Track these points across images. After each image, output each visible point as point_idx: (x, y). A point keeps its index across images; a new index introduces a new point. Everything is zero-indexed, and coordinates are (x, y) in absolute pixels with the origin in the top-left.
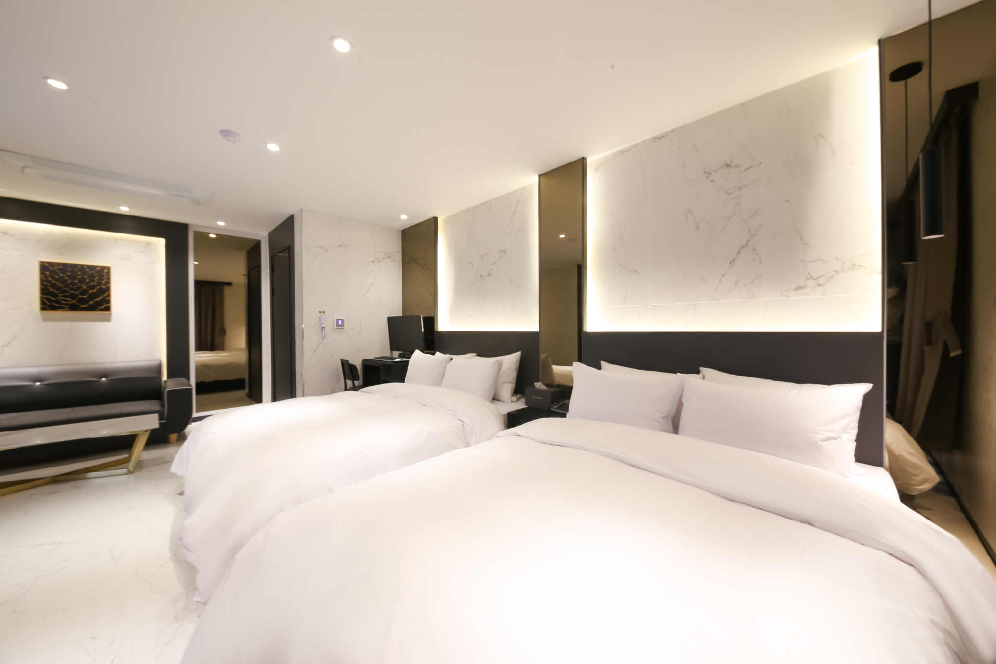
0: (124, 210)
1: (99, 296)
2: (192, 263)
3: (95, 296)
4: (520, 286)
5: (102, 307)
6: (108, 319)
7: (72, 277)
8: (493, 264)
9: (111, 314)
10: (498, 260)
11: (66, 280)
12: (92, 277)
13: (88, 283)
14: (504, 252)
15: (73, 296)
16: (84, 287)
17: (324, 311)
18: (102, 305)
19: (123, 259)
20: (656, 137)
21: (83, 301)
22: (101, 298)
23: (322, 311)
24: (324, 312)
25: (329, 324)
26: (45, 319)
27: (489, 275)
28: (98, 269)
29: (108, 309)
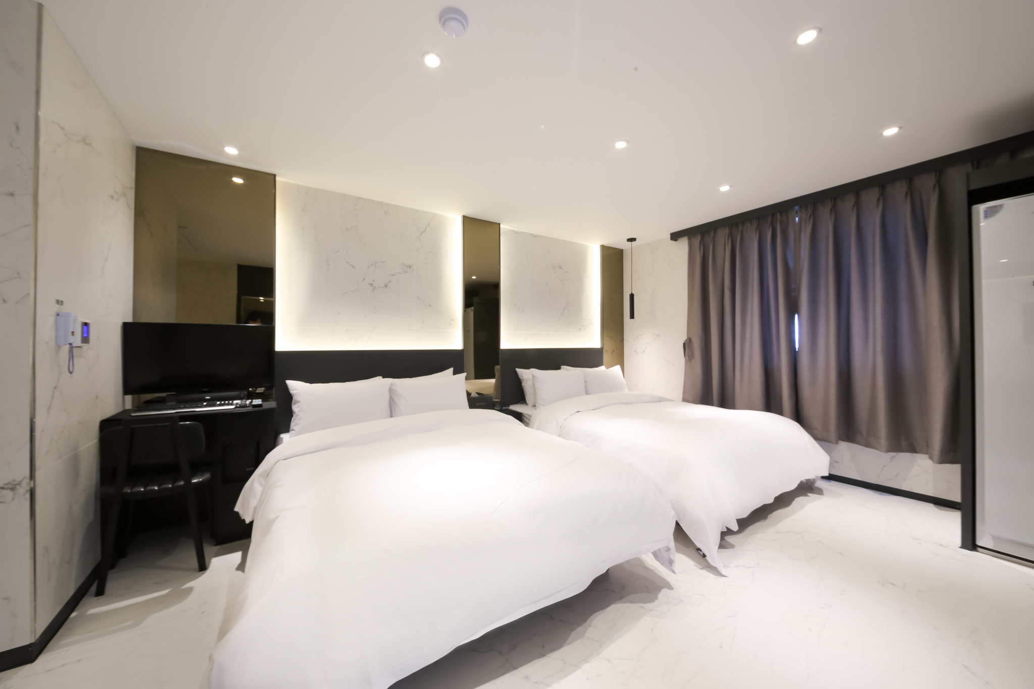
4: (430, 305)
8: (393, 275)
10: (400, 273)
14: (410, 268)
20: (532, 235)
24: (62, 303)
27: (386, 286)
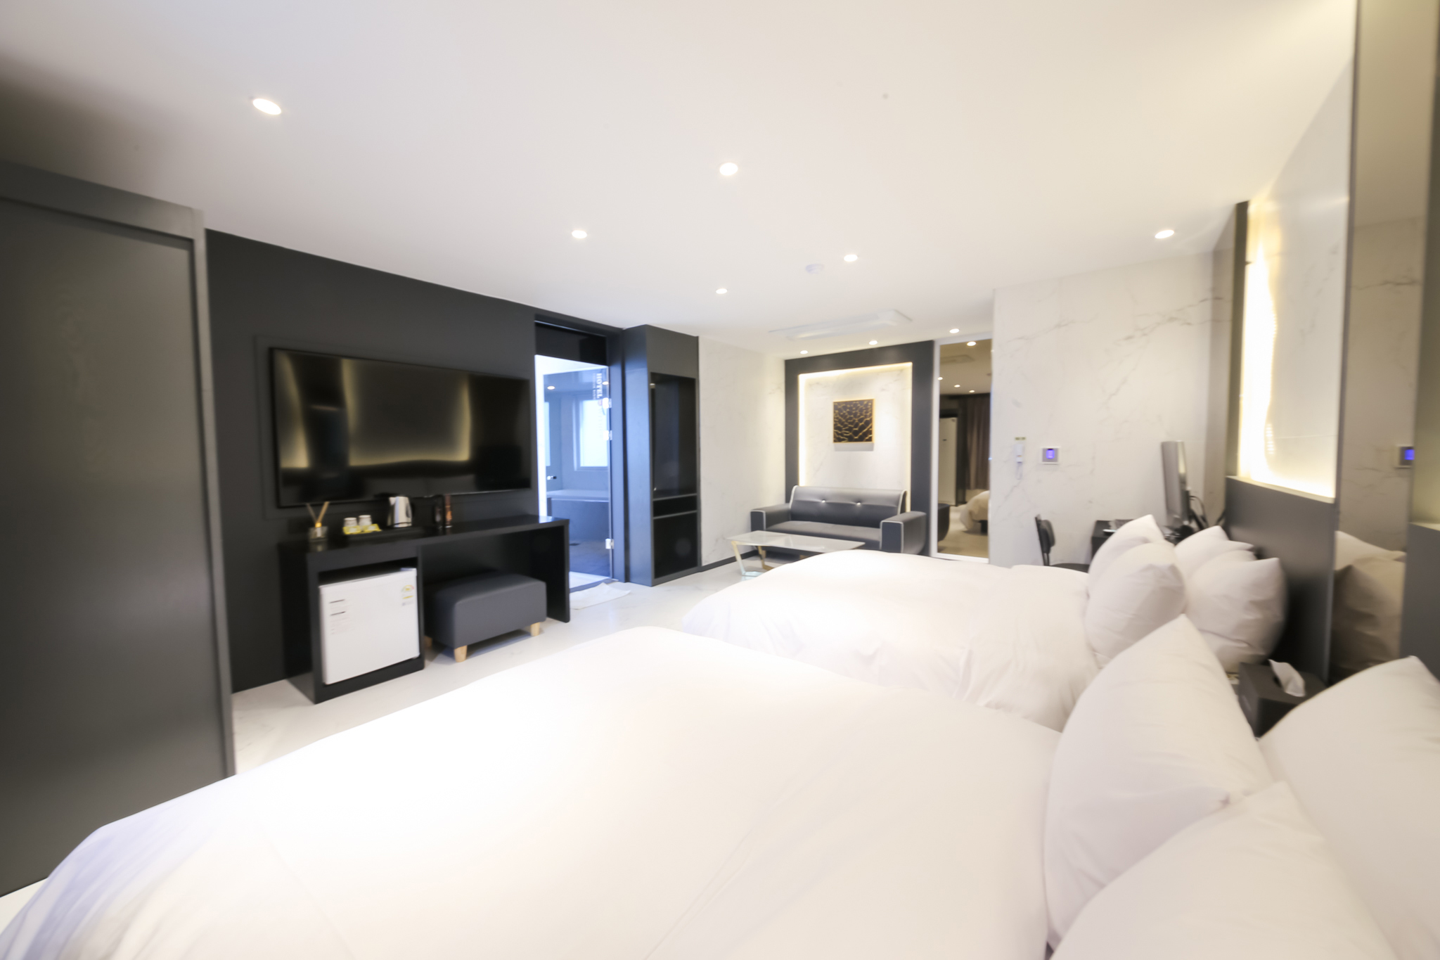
0: (874, 344)
1: (865, 428)
2: (937, 379)
3: (863, 427)
5: (867, 438)
6: (871, 449)
7: (850, 413)
9: (873, 444)
11: (846, 416)
12: (861, 410)
13: (859, 416)
15: (850, 429)
16: (857, 420)
17: (1023, 436)
18: (866, 436)
19: (883, 390)
21: (856, 433)
22: (866, 429)
23: (1020, 436)
24: (1024, 438)
25: (1035, 455)
26: (837, 450)
28: (865, 403)
29: (870, 440)
